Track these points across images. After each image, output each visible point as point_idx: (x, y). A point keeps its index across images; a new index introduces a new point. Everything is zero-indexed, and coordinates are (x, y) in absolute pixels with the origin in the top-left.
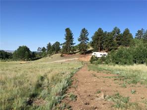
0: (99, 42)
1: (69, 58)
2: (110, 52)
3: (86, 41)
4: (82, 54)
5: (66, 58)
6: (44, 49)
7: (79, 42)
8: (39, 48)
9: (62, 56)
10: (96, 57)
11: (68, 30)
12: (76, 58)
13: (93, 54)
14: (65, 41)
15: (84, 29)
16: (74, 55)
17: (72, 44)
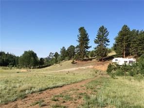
0: (124, 44)
1: (83, 65)
2: (139, 58)
3: (105, 43)
4: (101, 60)
5: (79, 65)
6: (56, 55)
7: (96, 45)
8: (51, 53)
9: (73, 63)
10: (117, 65)
11: (82, 30)
12: (91, 67)
13: (114, 60)
14: (78, 44)
15: (103, 27)
16: (89, 61)
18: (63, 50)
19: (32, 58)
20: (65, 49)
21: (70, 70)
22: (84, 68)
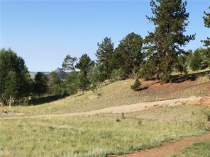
1: (166, 95)
5: (153, 95)
6: (85, 63)
8: (68, 58)
9: (137, 88)
12: (193, 99)
16: (187, 83)
17: (182, 40)
18: (106, 49)
19: (12, 73)
20: (111, 46)
21: (127, 108)
22: (171, 103)
